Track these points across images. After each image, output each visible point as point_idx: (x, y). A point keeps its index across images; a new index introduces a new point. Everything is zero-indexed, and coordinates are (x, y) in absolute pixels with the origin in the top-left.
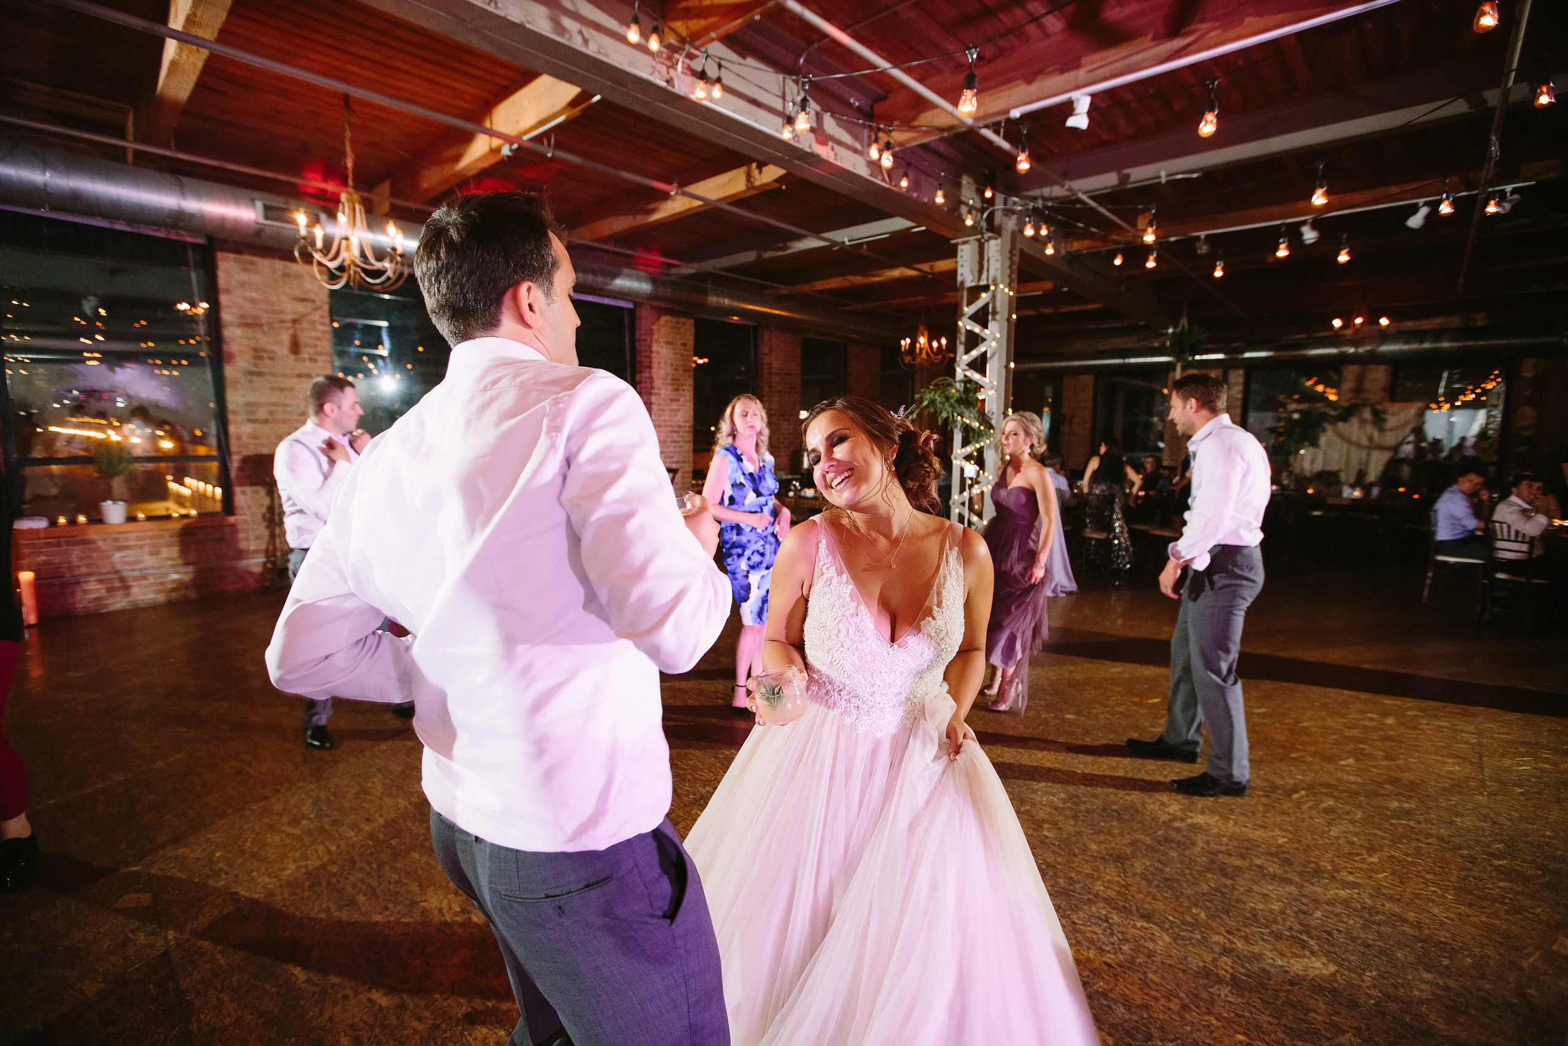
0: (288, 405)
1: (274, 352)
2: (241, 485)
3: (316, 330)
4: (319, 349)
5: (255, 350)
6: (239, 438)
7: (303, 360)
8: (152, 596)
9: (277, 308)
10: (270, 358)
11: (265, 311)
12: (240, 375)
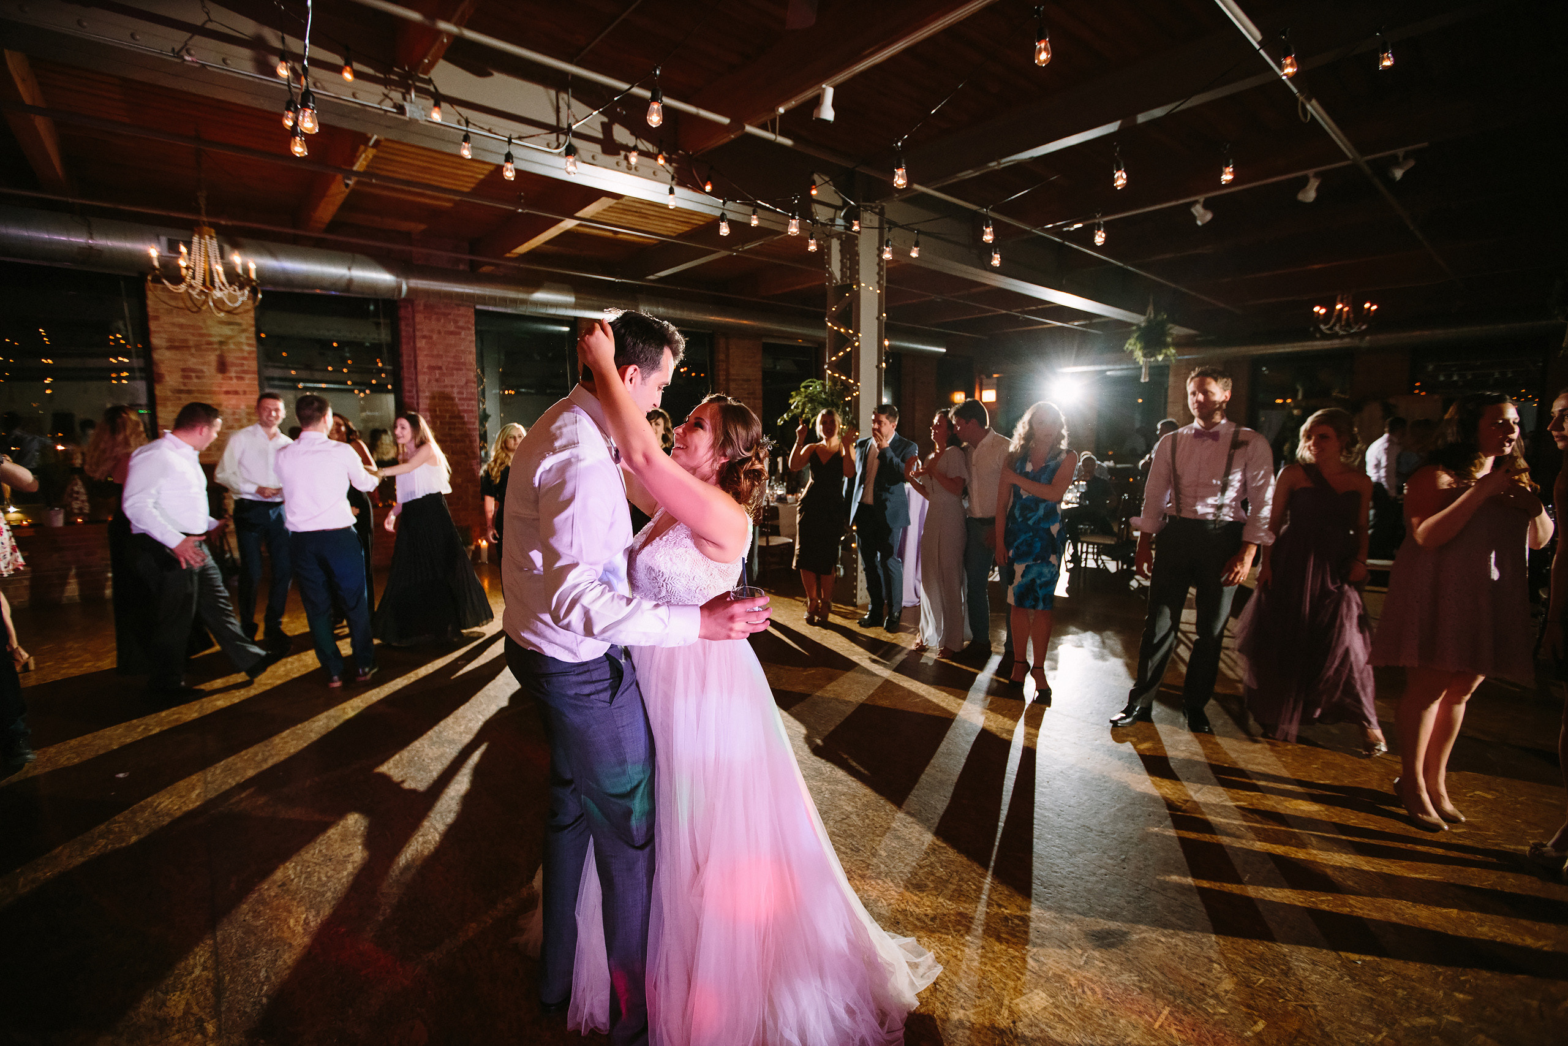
1: (202, 371)
3: (242, 350)
4: (246, 368)
5: (183, 370)
7: (231, 378)
9: (204, 331)
10: (198, 377)
11: (193, 335)
12: (169, 394)
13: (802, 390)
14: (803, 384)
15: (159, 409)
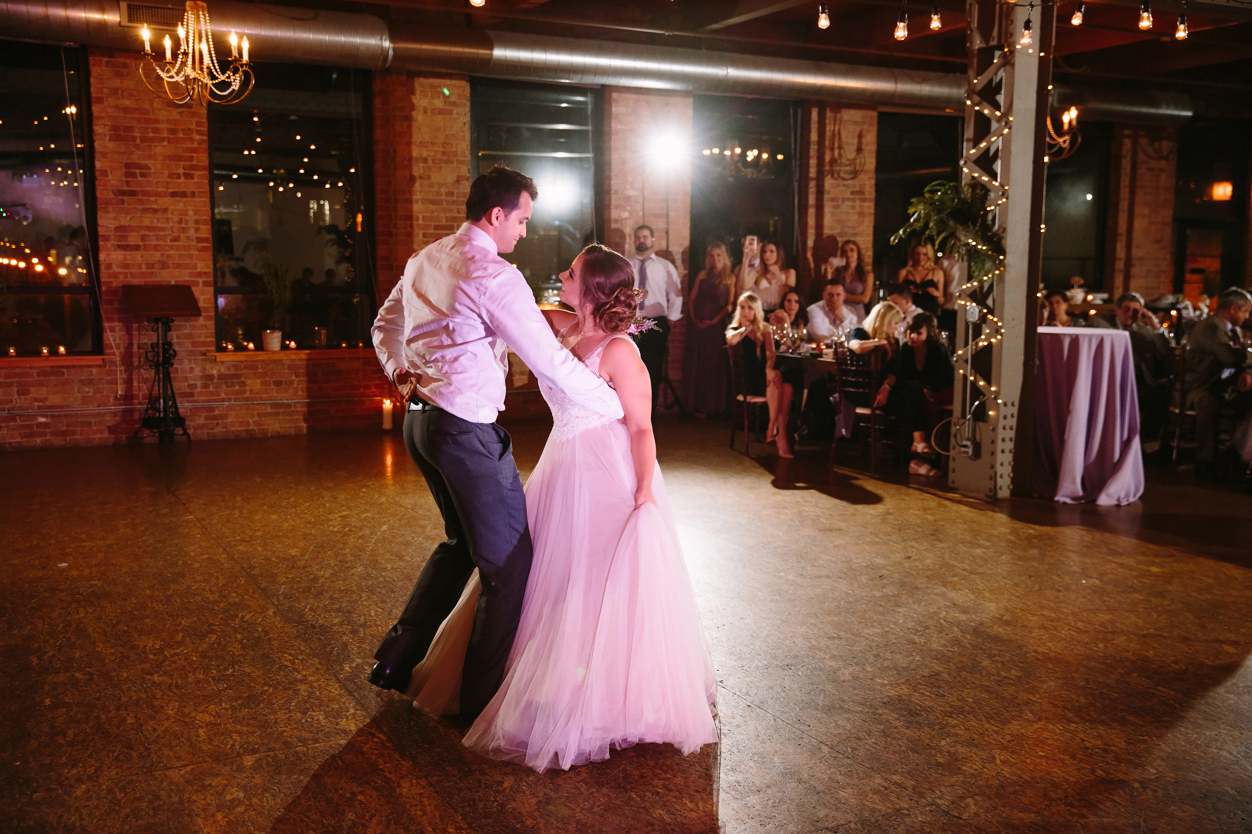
0: (162, 229)
1: (147, 167)
2: (109, 320)
3: (192, 140)
4: (195, 162)
5: (127, 166)
6: (109, 266)
7: (179, 177)
8: (19, 439)
9: (151, 116)
10: (142, 175)
11: (138, 120)
12: (112, 195)
13: (927, 195)
14: (927, 189)
15: (100, 214)
